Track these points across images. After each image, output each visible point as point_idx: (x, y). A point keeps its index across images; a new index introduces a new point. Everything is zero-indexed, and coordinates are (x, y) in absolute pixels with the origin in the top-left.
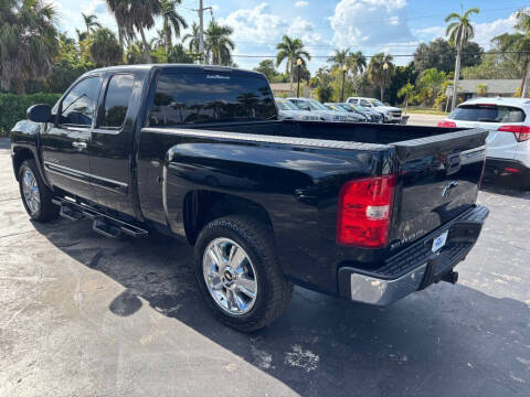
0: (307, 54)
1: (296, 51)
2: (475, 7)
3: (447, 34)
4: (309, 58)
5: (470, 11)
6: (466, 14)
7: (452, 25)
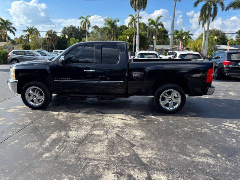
0: (14, 28)
1: (8, 26)
2: (89, 15)
3: (81, 25)
4: (16, 30)
5: (88, 17)
6: (87, 18)
7: (83, 21)
